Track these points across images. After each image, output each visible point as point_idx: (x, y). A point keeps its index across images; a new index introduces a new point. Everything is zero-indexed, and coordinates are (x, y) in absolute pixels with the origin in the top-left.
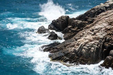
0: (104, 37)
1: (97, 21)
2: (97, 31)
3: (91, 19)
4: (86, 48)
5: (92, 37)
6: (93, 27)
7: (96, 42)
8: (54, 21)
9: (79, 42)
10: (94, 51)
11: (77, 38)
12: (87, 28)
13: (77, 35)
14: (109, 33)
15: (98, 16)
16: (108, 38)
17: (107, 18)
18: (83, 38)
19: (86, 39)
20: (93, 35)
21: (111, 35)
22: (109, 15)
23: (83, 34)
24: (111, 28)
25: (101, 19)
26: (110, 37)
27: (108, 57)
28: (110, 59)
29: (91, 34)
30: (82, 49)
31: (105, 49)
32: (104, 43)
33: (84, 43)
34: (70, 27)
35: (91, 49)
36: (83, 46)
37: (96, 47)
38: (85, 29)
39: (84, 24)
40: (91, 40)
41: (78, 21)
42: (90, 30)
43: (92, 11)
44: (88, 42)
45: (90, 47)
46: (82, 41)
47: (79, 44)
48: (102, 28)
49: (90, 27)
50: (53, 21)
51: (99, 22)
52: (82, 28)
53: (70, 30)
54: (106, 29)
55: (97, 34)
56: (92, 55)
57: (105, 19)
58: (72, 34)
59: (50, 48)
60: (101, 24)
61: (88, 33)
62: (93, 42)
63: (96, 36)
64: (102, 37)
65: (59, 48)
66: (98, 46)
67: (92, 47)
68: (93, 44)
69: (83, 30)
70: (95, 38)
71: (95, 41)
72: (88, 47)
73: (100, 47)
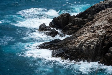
0: (104, 34)
1: (97, 19)
2: (97, 28)
3: (91, 17)
4: (86, 45)
5: (92, 34)
6: (93, 25)
7: (95, 40)
8: (55, 19)
9: (79, 39)
10: (94, 48)
11: (77, 35)
12: (88, 25)
13: (77, 32)
14: (109, 31)
15: (98, 14)
16: (107, 35)
17: (106, 16)
18: (84, 35)
19: (86, 37)
20: (93, 32)
21: (110, 33)
22: (109, 13)
23: (83, 31)
24: (110, 25)
25: (100, 17)
26: (110, 35)
27: (108, 54)
28: (109, 56)
29: (91, 31)
30: (82, 46)
31: (104, 47)
32: (103, 40)
33: (85, 40)
34: (70, 24)
35: (90, 46)
36: (83, 43)
37: (96, 44)
38: (85, 26)
39: (85, 21)
40: (91, 38)
41: (79, 18)
42: (90, 28)
43: (92, 9)
44: (88, 39)
45: (90, 44)
46: (82, 38)
47: (79, 41)
48: (102, 26)
49: (90, 24)
50: (53, 19)
51: (99, 20)
52: (82, 26)
53: (71, 27)
54: (105, 27)
55: (97, 31)
56: (91, 52)
57: (105, 16)
58: (73, 32)
59: (51, 45)
60: (101, 22)
61: (88, 31)
62: (92, 40)
63: (96, 33)
64: (101, 34)
65: (59, 45)
66: (97, 43)
67: (92, 44)
68: (93, 41)
69: (83, 28)
70: (95, 35)
71: (95, 38)
72: (88, 44)
73: (99, 44)
